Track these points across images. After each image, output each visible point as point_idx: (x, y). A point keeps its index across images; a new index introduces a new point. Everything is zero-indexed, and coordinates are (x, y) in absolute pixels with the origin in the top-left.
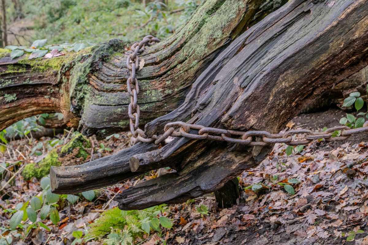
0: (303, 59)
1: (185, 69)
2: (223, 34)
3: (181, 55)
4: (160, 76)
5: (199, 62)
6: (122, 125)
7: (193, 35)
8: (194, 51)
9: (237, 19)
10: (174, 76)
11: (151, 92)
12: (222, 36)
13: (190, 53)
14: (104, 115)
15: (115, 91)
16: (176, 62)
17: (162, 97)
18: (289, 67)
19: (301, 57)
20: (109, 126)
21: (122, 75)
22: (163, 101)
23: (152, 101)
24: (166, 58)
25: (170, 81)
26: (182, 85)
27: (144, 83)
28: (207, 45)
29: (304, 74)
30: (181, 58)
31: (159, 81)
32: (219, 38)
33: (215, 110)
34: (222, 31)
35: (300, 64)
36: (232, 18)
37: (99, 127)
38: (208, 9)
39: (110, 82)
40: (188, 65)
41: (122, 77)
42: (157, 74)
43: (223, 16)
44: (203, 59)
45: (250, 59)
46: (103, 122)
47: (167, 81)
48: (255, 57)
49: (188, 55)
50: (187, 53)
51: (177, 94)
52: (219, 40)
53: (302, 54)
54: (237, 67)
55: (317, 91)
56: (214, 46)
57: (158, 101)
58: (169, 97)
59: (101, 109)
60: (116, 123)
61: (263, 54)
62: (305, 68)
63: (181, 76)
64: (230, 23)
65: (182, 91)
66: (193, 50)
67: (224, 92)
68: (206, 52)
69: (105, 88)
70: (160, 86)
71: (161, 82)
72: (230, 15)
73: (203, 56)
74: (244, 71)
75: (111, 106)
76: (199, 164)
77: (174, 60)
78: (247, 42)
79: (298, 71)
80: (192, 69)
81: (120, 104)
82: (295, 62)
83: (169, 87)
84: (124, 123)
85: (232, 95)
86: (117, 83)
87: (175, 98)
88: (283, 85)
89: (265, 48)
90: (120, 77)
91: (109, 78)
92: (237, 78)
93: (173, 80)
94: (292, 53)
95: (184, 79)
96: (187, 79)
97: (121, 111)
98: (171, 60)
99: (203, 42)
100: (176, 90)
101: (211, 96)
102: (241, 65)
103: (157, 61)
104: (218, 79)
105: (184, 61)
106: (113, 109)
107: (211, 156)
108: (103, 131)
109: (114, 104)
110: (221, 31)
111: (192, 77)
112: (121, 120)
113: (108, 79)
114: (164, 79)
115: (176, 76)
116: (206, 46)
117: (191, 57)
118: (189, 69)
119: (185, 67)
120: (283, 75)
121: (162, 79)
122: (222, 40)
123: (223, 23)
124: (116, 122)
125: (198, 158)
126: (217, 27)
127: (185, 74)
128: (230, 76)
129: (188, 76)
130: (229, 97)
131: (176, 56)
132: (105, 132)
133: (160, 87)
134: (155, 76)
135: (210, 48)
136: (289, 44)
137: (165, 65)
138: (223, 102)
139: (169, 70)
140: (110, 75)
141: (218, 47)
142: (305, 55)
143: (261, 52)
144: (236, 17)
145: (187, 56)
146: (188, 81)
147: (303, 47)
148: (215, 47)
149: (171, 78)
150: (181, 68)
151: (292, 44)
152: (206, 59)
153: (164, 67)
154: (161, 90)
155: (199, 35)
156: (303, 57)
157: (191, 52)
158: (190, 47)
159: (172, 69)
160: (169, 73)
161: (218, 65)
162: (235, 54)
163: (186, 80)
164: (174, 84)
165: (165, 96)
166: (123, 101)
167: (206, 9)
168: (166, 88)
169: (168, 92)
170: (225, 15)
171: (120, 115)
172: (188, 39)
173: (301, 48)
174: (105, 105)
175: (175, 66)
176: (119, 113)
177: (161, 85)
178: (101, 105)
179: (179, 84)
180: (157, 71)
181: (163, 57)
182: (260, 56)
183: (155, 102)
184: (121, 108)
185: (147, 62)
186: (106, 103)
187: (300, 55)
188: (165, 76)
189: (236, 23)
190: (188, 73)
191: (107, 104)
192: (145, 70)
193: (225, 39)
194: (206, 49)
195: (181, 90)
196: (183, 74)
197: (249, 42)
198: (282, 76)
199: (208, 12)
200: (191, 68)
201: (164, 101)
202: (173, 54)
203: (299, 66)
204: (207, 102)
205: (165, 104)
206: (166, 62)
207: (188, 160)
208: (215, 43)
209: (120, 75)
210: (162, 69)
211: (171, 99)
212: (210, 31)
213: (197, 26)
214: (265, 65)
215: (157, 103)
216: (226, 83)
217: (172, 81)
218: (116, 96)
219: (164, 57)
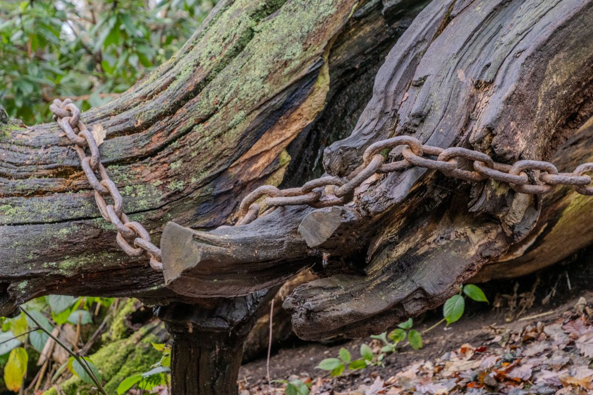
0: (581, 33)
1: (214, 134)
2: (306, 50)
3: (202, 103)
4: (153, 154)
5: (248, 114)
6: (67, 270)
7: (225, 62)
8: (236, 93)
9: (341, 16)
10: (189, 150)
11: (135, 189)
12: (305, 55)
13: (226, 98)
14: (28, 244)
15: (45, 193)
16: (191, 121)
17: (162, 199)
18: (561, 47)
19: (578, 29)
20: (40, 271)
21: (54, 160)
22: (164, 208)
23: (138, 209)
24: (160, 117)
25: (180, 162)
26: (208, 168)
27: (116, 171)
28: (267, 77)
29: (581, 63)
30: (205, 110)
31: (151, 165)
32: (297, 59)
33: (446, 123)
34: (303, 45)
35: (577, 42)
36: (326, 14)
37: (16, 274)
38: (254, 9)
39: (27, 177)
40: (223, 122)
41: (57, 164)
42: (144, 150)
43: (304, 13)
44: (257, 109)
45: (473, 38)
46: (25, 263)
47: (173, 162)
48: (481, 35)
49: (221, 103)
50: (218, 99)
51: (196, 189)
52: (298, 62)
53: (579, 24)
54: (455, 52)
55: (586, 109)
56: (285, 76)
57: (151, 209)
58: (178, 197)
59: (21, 232)
60: (54, 264)
61: (494, 30)
62: (584, 51)
63: (206, 148)
64: (321, 25)
65: (208, 183)
66: (232, 91)
67: (451, 93)
68: (267, 90)
69: (20, 187)
70: (153, 175)
71: (157, 166)
72: (322, 9)
73: (260, 100)
74: (470, 60)
75: (43, 223)
76: (401, 250)
77: (185, 117)
78: (454, 13)
79: (574, 55)
80: (232, 131)
81: (63, 218)
82: (568, 37)
83: (177, 176)
84: (73, 263)
85: (466, 98)
86: (45, 176)
87: (192, 198)
88: (555, 80)
89: (495, 20)
90: (50, 163)
91: (23, 168)
92: (463, 72)
93: (185, 159)
94: (564, 19)
95: (214, 154)
96: (220, 154)
97: (68, 235)
98: (177, 117)
99: (258, 71)
100: (193, 180)
101: (428, 101)
102: (461, 49)
103: (136, 126)
104: (426, 74)
105: (210, 116)
106: (48, 232)
107: (420, 236)
108: (23, 285)
109: (50, 220)
110: (300, 46)
111: (232, 149)
112: (67, 257)
113: (18, 172)
114: (162, 160)
115: (193, 151)
116: (265, 79)
117: (229, 105)
118: (225, 132)
119: (214, 128)
120: (554, 61)
121: (159, 159)
122: (304, 63)
123: (306, 28)
124: (56, 261)
125: (400, 237)
126: (290, 38)
127: (215, 143)
128: (448, 67)
129: (224, 147)
130: (461, 103)
131: (189, 108)
132: (25, 289)
133: (155, 178)
134: (137, 157)
135: (278, 82)
136: (548, 8)
137: (162, 130)
138: (455, 110)
139: (174, 140)
140: (22, 162)
141: (294, 78)
142: (583, 25)
143: (489, 27)
144: (337, 13)
145: (218, 105)
146: (221, 158)
147: (580, 9)
148: (287, 78)
149: (182, 155)
150: (207, 132)
151: (553, 7)
152: (264, 108)
153: (159, 135)
154: (159, 182)
155: (245, 60)
156: (581, 28)
157: (229, 95)
158: (223, 84)
159: (180, 136)
160: (175, 144)
161: (408, 53)
162: (436, 36)
163: (218, 156)
164: (190, 168)
165: (169, 196)
166: (72, 212)
167: (248, 9)
168: (172, 177)
169: (172, 186)
170: (308, 12)
171: (65, 243)
172: (213, 72)
173: (575, 11)
174: (29, 223)
175: (190, 130)
176: (65, 238)
177: (157, 173)
178: (15, 225)
179: (200, 167)
180: (142, 144)
181: (152, 115)
182: (491, 34)
183: (144, 211)
184: (69, 226)
185: (112, 130)
186: (30, 219)
187: (575, 24)
188: (166, 151)
189: (338, 25)
190: (222, 142)
191: (32, 220)
192: (112, 146)
193: (313, 60)
194: (265, 86)
195: (205, 180)
196: (210, 143)
197: (459, 11)
198: (551, 62)
199: (254, 14)
200: (230, 129)
201: (167, 207)
202: (178, 105)
203: (575, 46)
204: (425, 111)
205: (169, 215)
206: (163, 123)
207: (377, 245)
208: (287, 70)
209: (47, 161)
210: (154, 138)
211: (183, 201)
212: (275, 46)
213: (234, 42)
214: (514, 44)
215: (150, 213)
216: (447, 80)
217: (184, 162)
218: (52, 201)
219: (155, 115)
